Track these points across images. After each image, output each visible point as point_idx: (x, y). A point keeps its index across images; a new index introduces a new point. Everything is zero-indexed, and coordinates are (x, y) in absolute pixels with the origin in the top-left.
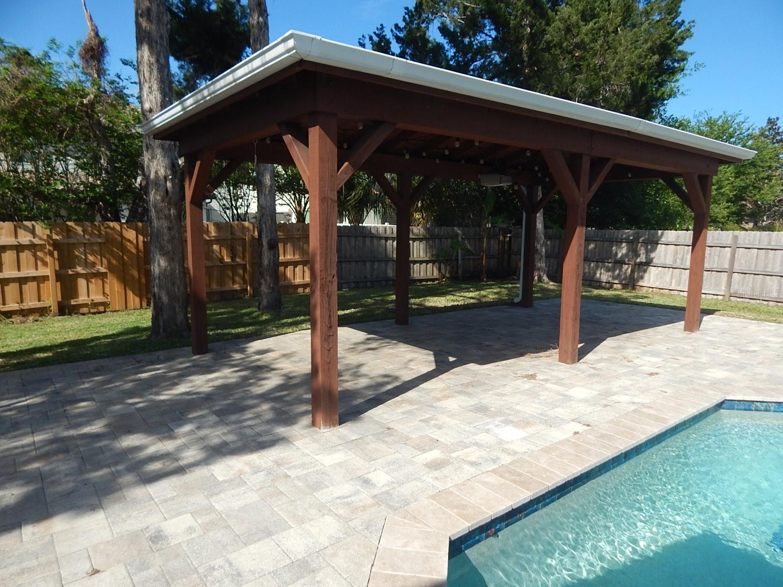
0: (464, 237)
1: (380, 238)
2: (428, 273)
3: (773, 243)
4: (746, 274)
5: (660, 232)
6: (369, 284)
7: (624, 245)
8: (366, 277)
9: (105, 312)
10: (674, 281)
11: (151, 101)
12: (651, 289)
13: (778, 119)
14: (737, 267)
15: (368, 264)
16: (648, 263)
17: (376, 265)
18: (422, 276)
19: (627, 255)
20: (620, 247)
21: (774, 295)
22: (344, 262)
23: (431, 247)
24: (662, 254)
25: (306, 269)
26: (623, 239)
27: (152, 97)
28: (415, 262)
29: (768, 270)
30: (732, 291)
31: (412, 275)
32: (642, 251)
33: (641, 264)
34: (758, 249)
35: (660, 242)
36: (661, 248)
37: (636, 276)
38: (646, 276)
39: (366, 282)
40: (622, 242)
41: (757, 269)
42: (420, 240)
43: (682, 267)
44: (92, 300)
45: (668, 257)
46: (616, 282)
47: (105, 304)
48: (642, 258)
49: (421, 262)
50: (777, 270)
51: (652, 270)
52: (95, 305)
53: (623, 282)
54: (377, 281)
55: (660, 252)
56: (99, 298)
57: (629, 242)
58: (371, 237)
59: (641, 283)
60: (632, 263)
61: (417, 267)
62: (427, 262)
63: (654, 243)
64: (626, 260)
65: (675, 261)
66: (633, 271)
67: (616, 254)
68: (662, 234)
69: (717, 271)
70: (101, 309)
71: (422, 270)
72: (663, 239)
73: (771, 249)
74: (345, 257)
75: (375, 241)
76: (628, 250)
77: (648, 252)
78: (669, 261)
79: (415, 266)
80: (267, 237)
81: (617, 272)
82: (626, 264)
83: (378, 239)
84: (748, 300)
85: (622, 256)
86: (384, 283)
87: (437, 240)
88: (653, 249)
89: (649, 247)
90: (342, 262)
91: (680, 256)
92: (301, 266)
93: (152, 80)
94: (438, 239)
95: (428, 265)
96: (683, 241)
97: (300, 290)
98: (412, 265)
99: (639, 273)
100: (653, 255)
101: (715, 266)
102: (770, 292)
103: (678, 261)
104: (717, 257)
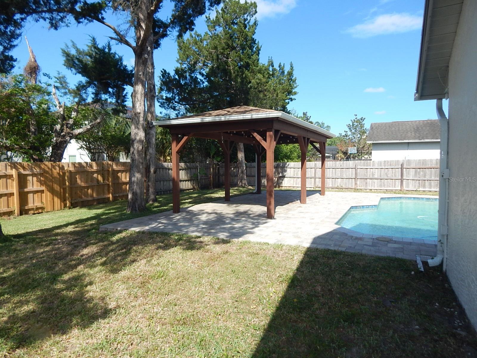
0: (200, 168)
1: (166, 169)
2: (189, 186)
4: (320, 178)
9: (42, 212)
10: (294, 183)
12: (286, 187)
13: (307, 113)
14: (317, 176)
15: (162, 182)
16: (284, 177)
17: (165, 183)
18: (184, 188)
21: (331, 186)
23: (187, 173)
24: (289, 172)
28: (181, 181)
29: (328, 176)
30: (316, 186)
31: (180, 187)
32: (281, 172)
33: (281, 177)
35: (287, 167)
36: (288, 170)
38: (283, 182)
39: (161, 192)
42: (183, 169)
44: (36, 206)
45: (291, 173)
47: (42, 208)
48: (281, 175)
49: (183, 181)
51: (286, 179)
52: (37, 209)
56: (39, 205)
59: (281, 185)
60: (277, 177)
61: (182, 183)
62: (186, 181)
63: (285, 168)
64: (275, 176)
65: (294, 175)
66: (278, 180)
68: (288, 164)
69: (310, 178)
70: (40, 211)
71: (184, 185)
72: (289, 166)
73: (328, 168)
76: (275, 171)
77: (283, 172)
78: (292, 175)
86: (168, 192)
87: (189, 170)
88: (285, 171)
89: (283, 170)
91: (296, 173)
99: (280, 181)
100: (285, 173)
101: (309, 176)
102: (329, 185)
103: (295, 175)
104: (310, 173)
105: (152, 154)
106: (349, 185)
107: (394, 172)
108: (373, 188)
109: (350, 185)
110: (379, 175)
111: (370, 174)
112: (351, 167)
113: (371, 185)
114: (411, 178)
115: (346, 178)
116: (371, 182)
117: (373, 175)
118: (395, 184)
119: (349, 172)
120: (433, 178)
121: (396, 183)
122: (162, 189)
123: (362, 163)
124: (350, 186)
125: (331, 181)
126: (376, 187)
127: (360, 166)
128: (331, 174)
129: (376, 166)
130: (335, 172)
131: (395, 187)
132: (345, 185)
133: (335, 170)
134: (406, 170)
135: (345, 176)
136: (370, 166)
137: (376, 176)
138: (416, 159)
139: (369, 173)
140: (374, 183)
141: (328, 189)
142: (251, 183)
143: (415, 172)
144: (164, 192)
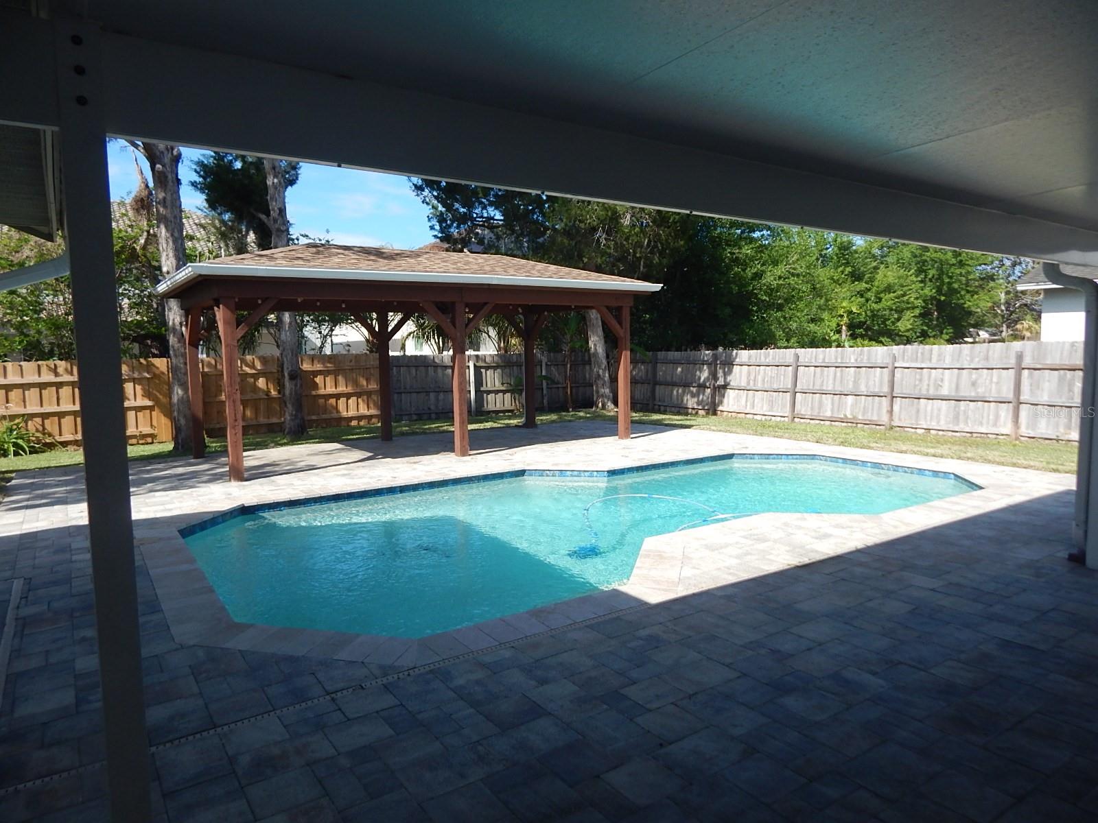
0: (549, 363)
1: (446, 367)
2: (506, 403)
3: (827, 361)
4: (806, 393)
5: (735, 351)
7: (705, 367)
8: (429, 409)
9: (152, 443)
10: (748, 404)
11: (168, 266)
12: (730, 414)
14: (799, 388)
15: (432, 395)
16: (725, 386)
18: (499, 407)
19: (707, 379)
20: (701, 370)
21: (828, 414)
22: (404, 393)
23: (509, 376)
24: (737, 376)
25: (360, 400)
26: (704, 361)
27: (169, 263)
28: (489, 392)
29: (824, 388)
30: (796, 412)
31: (485, 405)
32: (720, 374)
33: (720, 387)
34: (816, 367)
35: (734, 363)
36: (736, 369)
37: (717, 401)
38: (725, 400)
39: (430, 414)
40: (703, 364)
41: (815, 388)
42: (495, 368)
43: (754, 388)
44: (141, 432)
45: (742, 380)
46: (700, 407)
47: (153, 436)
48: (721, 382)
49: (497, 392)
50: (830, 388)
51: (730, 395)
52: (144, 436)
53: (706, 408)
54: (442, 413)
55: (735, 375)
56: (147, 430)
57: (709, 364)
58: (434, 366)
59: (720, 408)
60: (712, 387)
61: (492, 396)
62: (504, 392)
63: (729, 364)
64: (708, 384)
65: (748, 383)
66: (714, 396)
67: (700, 378)
68: (737, 354)
69: (783, 392)
70: (149, 440)
71: (497, 400)
72: (737, 360)
73: (825, 367)
74: (405, 388)
75: (439, 371)
76: (710, 373)
77: (725, 374)
78: (743, 384)
79: (489, 396)
80: (288, 368)
81: (701, 397)
82: (708, 388)
83: (444, 368)
84: (808, 421)
85: (704, 380)
86: (451, 415)
87: (515, 368)
88: (730, 372)
89: (726, 369)
90: (401, 393)
91: (752, 378)
92: (355, 398)
93: (169, 250)
94: (517, 366)
95: (506, 396)
96: (754, 361)
97: (354, 423)
98: (485, 395)
99: (719, 397)
100: (729, 378)
101: (781, 387)
102: (826, 411)
103: (752, 383)
104: (782, 377)
105: (285, 343)
106: (872, 414)
107: (995, 380)
108: (934, 425)
109: (875, 412)
110: (954, 386)
111: (928, 385)
112: (879, 362)
113: (928, 418)
114: (1045, 398)
115: (865, 393)
116: (929, 408)
117: (938, 387)
118: (997, 417)
119: (875, 376)
121: (1000, 412)
122: (432, 407)
123: (910, 351)
124: (875, 418)
125: (830, 401)
126: (942, 422)
127: (903, 360)
128: (831, 381)
129: (947, 362)
130: (842, 377)
131: (995, 425)
132: (863, 415)
133: (842, 371)
134: (1031, 376)
135: (863, 389)
136: (930, 360)
137: (945, 391)
138: (1061, 340)
139: (925, 383)
140: (939, 410)
141: (822, 422)
142: (664, 401)
143: (1059, 381)
144: (436, 413)
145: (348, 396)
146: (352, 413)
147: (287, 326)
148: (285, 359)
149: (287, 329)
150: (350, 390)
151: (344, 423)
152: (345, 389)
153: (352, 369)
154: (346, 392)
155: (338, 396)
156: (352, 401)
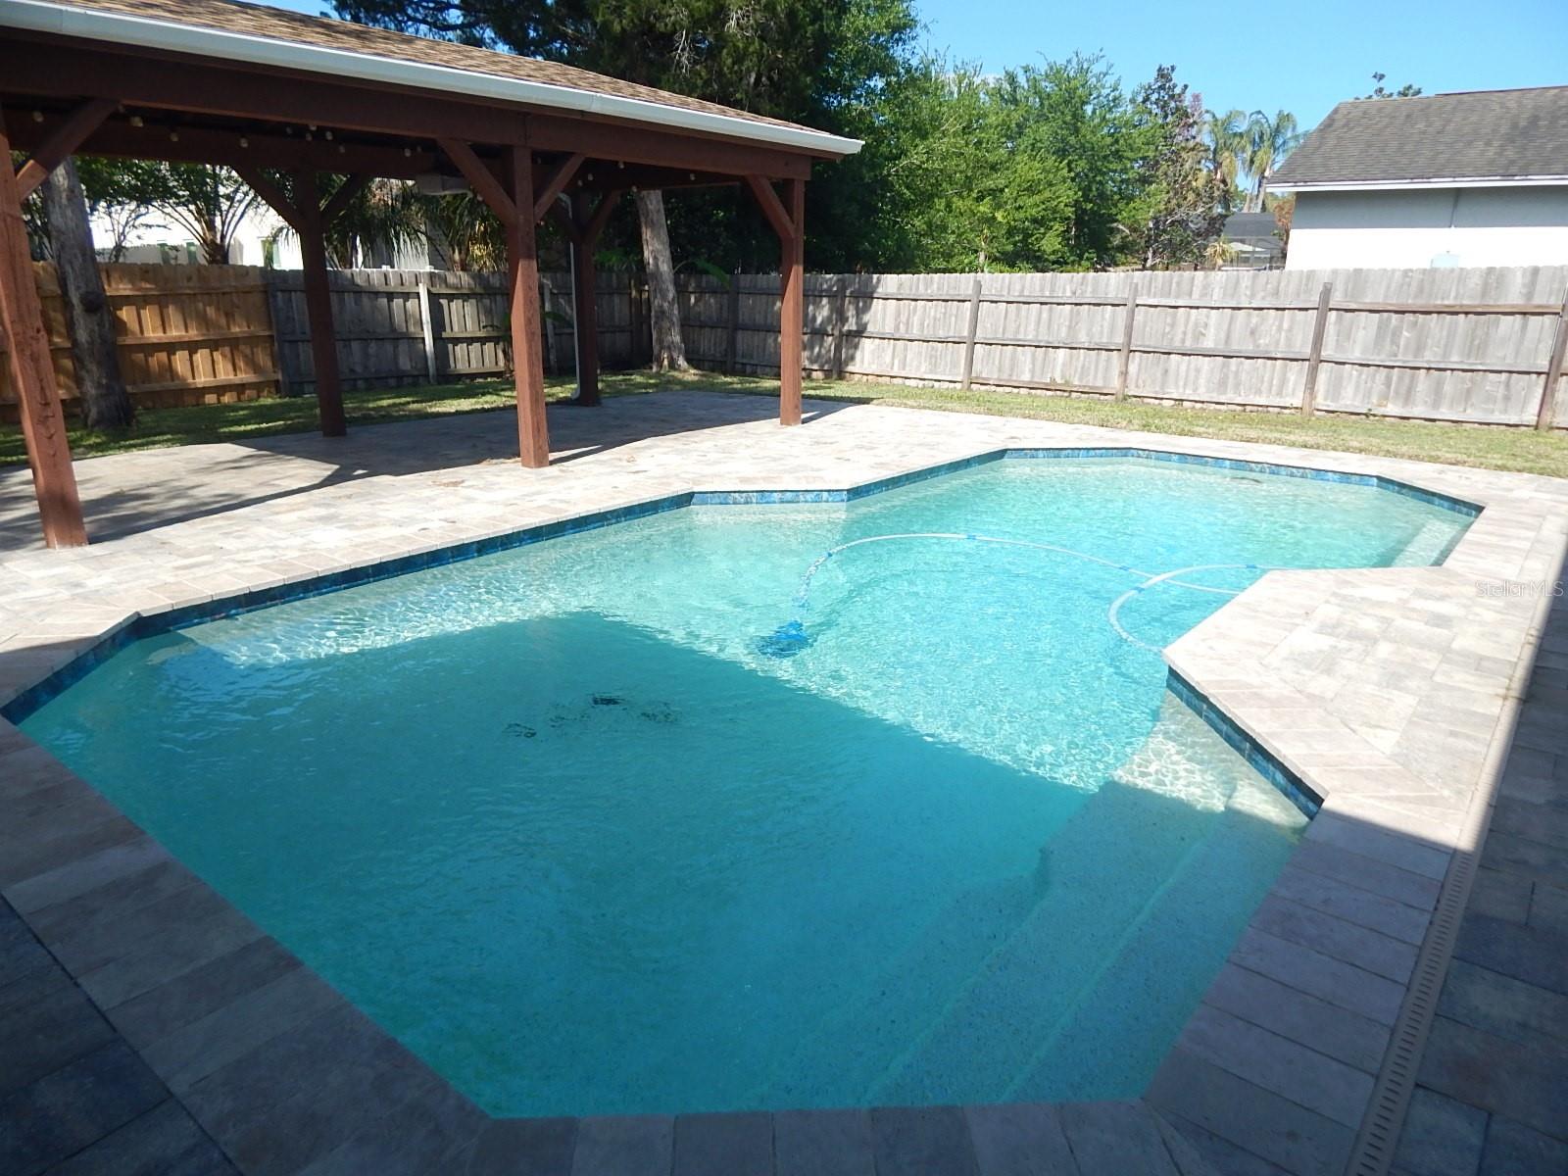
0: (555, 291)
1: (377, 294)
2: (487, 361)
3: (1026, 293)
4: (991, 344)
5: (875, 276)
6: (360, 383)
7: (825, 301)
8: (352, 371)
10: (896, 362)
12: (865, 377)
14: (980, 336)
15: (355, 346)
16: (860, 332)
17: (373, 348)
18: (475, 367)
19: (829, 319)
20: (817, 305)
21: (1026, 377)
22: (303, 341)
23: (489, 312)
24: (879, 316)
25: (217, 355)
26: (822, 291)
28: (456, 341)
29: (1021, 337)
30: (974, 375)
31: (453, 365)
32: (851, 312)
33: (850, 333)
34: (1008, 302)
35: (875, 295)
36: (877, 305)
37: (843, 356)
38: (858, 355)
39: (355, 380)
40: (821, 297)
41: (1006, 336)
42: (465, 297)
43: (907, 337)
45: (887, 322)
46: (815, 367)
48: (851, 325)
49: (470, 341)
50: (1030, 337)
51: (867, 345)
53: (826, 368)
54: (377, 379)
55: (876, 313)
57: (832, 296)
58: (355, 292)
59: (850, 368)
60: (836, 333)
61: (461, 348)
62: (483, 341)
63: (866, 296)
64: (829, 329)
65: (897, 328)
66: (838, 349)
67: (814, 318)
68: (879, 280)
69: (954, 342)
71: (472, 355)
72: (880, 290)
73: (1024, 303)
75: (365, 300)
76: (831, 310)
77: (859, 313)
78: (889, 329)
79: (458, 348)
80: (78, 288)
81: (817, 350)
82: (828, 335)
83: (372, 296)
84: (993, 388)
85: (822, 322)
86: (392, 382)
87: (499, 298)
88: (867, 308)
89: (861, 304)
90: (297, 341)
91: (903, 319)
92: (206, 352)
94: (502, 294)
95: (486, 347)
96: (908, 292)
97: (211, 399)
98: (450, 346)
99: (847, 349)
100: (866, 318)
101: (951, 334)
102: (1023, 372)
103: (902, 327)
104: (953, 319)
105: (63, 233)
106: (1095, 377)
107: (1285, 326)
108: (1188, 394)
109: (1100, 375)
110: (1223, 335)
111: (1185, 333)
112: (1112, 297)
113: (1181, 383)
114: (1356, 355)
115: (1086, 346)
116: (1183, 368)
117: (1199, 335)
118: (1284, 381)
119: (1103, 318)
120: (1455, 358)
121: (1289, 374)
122: (359, 369)
123: (1160, 280)
124: (1100, 383)
125: (1029, 356)
126: (1202, 390)
127: (1149, 294)
128: (1032, 326)
129: (1214, 298)
130: (1050, 320)
131: (1280, 394)
132: (1081, 379)
133: (1051, 310)
134: (1339, 320)
135: (1083, 339)
136: (1190, 294)
137: (1208, 343)
138: (1389, 268)
139: (1180, 329)
140: (1198, 371)
141: (1016, 390)
142: (752, 357)
143: (1379, 328)
144: (366, 380)
145: (192, 347)
146: (202, 380)
147: (64, 195)
148: (68, 268)
149: (64, 201)
150: (193, 334)
151: (190, 400)
152: (184, 333)
153: (195, 294)
154: (187, 339)
155: (171, 348)
156: (201, 356)
